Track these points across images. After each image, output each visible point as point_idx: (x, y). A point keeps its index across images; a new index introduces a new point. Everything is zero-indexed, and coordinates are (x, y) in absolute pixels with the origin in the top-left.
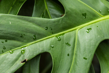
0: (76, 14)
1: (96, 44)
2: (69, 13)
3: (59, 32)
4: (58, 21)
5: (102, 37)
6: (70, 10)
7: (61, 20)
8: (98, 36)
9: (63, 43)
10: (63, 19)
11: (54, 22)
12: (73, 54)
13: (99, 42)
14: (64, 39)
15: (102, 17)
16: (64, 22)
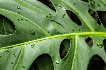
0: (26, 32)
1: (35, 56)
2: (19, 31)
3: (9, 46)
4: (9, 37)
5: (43, 51)
6: (20, 29)
7: (11, 36)
8: (39, 50)
9: (10, 54)
10: (13, 35)
11: (5, 37)
12: (16, 63)
13: (38, 55)
14: (12, 51)
15: (49, 36)
16: (13, 38)
